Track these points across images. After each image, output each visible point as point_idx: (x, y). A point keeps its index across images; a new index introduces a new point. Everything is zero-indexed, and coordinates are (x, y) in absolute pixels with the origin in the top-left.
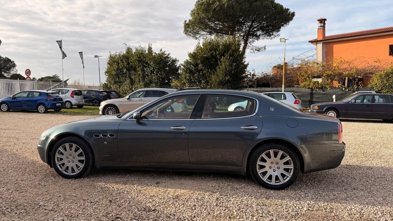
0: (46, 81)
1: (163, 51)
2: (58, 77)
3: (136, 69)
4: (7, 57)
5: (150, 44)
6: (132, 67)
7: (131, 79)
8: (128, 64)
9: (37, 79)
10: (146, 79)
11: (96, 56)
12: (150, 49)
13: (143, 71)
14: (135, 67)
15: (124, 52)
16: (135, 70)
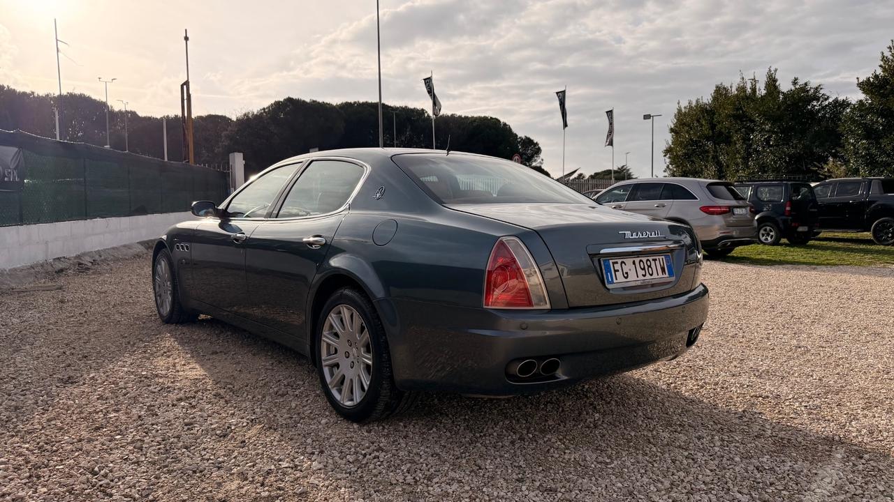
0: (603, 178)
1: (801, 82)
2: (628, 170)
3: (731, 137)
4: (528, 136)
5: (773, 69)
6: (723, 133)
7: (719, 164)
8: (713, 127)
9: (587, 177)
10: (753, 160)
11: (647, 117)
12: (772, 83)
13: (746, 139)
14: (729, 132)
15: (707, 98)
16: (728, 140)
